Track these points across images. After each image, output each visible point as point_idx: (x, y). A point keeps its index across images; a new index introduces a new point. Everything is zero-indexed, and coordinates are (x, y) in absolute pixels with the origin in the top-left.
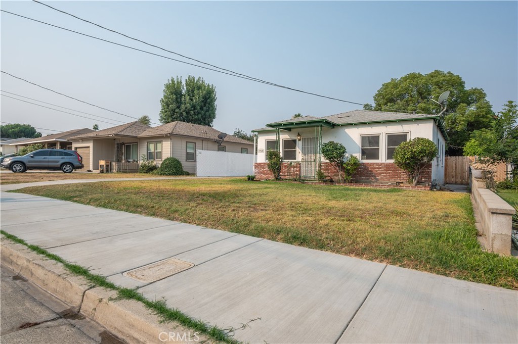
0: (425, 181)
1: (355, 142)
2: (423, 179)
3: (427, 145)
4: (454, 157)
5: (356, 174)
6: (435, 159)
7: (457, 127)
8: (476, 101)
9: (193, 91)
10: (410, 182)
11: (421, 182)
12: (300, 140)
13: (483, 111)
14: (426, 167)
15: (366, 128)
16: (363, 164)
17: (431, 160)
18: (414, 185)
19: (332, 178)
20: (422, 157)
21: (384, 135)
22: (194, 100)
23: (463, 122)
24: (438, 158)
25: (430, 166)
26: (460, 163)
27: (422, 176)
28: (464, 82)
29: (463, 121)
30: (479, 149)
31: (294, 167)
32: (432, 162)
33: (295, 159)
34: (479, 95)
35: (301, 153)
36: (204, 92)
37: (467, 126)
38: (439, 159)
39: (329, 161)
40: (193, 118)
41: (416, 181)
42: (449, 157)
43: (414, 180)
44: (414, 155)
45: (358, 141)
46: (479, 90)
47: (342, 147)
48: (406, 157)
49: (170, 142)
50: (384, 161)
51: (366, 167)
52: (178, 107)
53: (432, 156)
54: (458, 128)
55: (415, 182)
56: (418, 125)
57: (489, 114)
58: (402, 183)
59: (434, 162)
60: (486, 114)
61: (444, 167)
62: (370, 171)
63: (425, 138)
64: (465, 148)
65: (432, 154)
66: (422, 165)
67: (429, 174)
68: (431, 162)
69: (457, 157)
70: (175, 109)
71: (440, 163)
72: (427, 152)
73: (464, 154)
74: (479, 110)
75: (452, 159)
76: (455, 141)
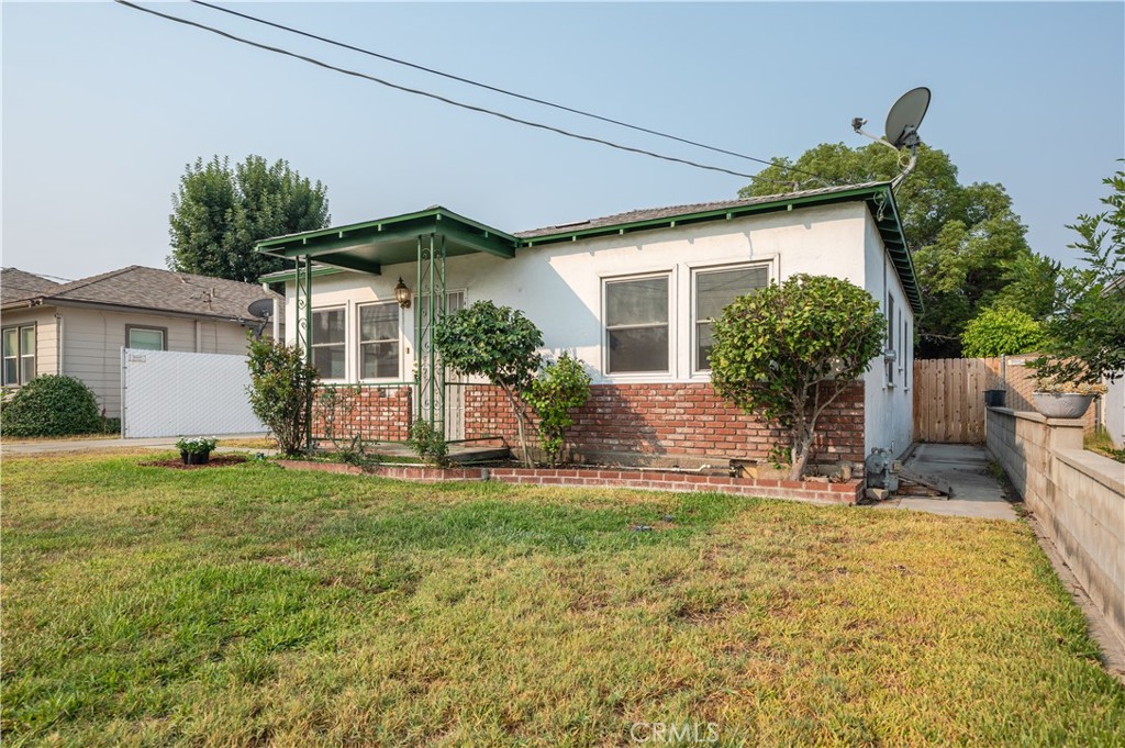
0: (840, 458)
1: (584, 306)
2: (831, 449)
3: (839, 300)
4: (941, 361)
5: (586, 429)
6: (877, 364)
7: (941, 282)
8: (985, 216)
9: (257, 197)
10: (780, 459)
11: (825, 462)
12: (406, 303)
13: (1006, 240)
14: (842, 398)
15: (620, 250)
16: (613, 388)
17: (858, 369)
18: (795, 476)
19: (510, 443)
20: (816, 356)
21: (684, 273)
22: (261, 221)
23: (956, 270)
24: (889, 362)
25: (857, 393)
26: (957, 376)
27: (827, 438)
28: (956, 168)
29: (956, 265)
30: (1006, 337)
31: (390, 402)
32: (866, 376)
33: (396, 374)
34: (992, 202)
35: (412, 350)
36: (289, 199)
37: (967, 280)
38: (896, 366)
39: (489, 382)
40: (257, 267)
41: (802, 459)
42: (925, 362)
43: (794, 451)
44: (783, 347)
45: (593, 301)
46: (994, 189)
47: (521, 322)
48: (749, 357)
49: (55, 326)
50: (684, 378)
51: (620, 400)
52: (218, 239)
53: (862, 351)
54: (944, 284)
55: (798, 462)
56: (809, 227)
57: (1019, 248)
58: (753, 463)
59: (873, 376)
60: (1013, 249)
61: (910, 393)
62: (638, 417)
63: (831, 275)
64: (966, 335)
65: (863, 343)
66: (827, 389)
67: (854, 427)
68: (859, 377)
69: (949, 360)
70: (206, 245)
71: (898, 379)
72: (839, 331)
73: (964, 353)
74: (995, 237)
75: (935, 367)
76: (938, 322)
